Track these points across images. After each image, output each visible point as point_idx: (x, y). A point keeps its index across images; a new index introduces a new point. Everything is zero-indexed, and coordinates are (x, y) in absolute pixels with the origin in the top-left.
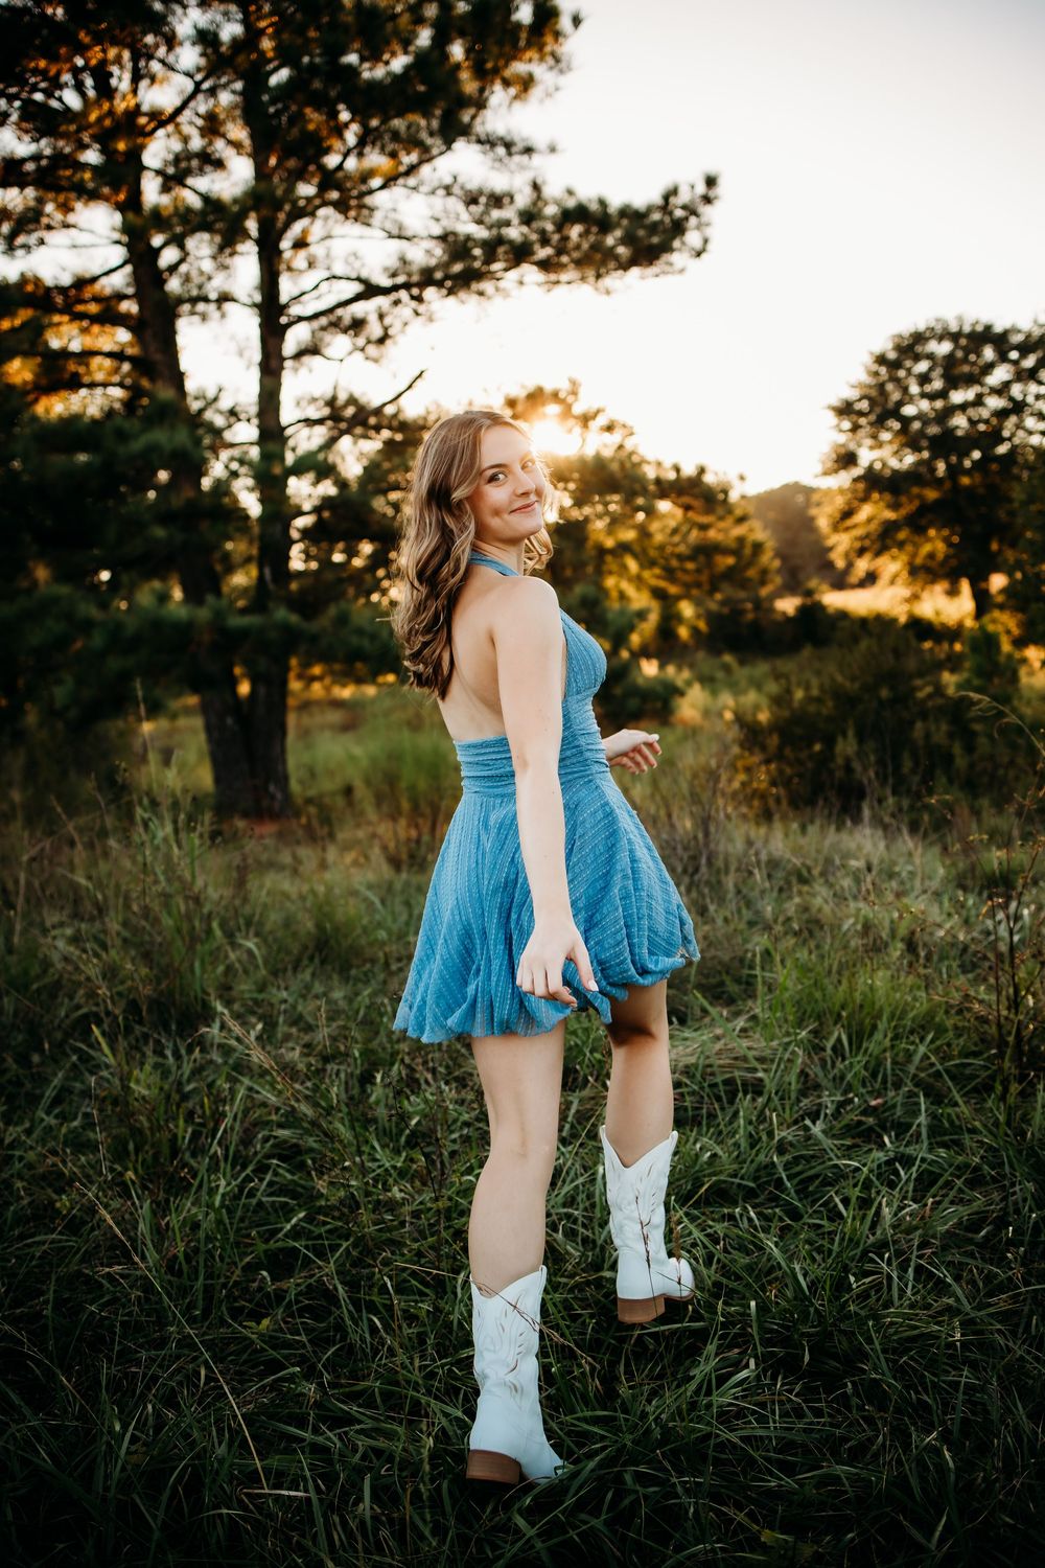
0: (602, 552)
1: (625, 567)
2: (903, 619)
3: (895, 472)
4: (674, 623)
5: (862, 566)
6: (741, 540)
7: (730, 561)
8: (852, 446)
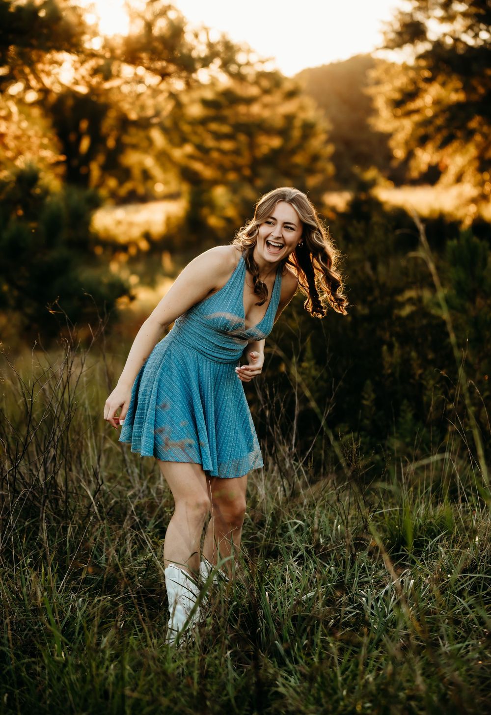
0: (124, 123)
1: (150, 141)
2: (468, 222)
3: (470, 49)
4: (205, 211)
5: (425, 158)
6: (289, 119)
7: (276, 142)
8: (419, 17)
